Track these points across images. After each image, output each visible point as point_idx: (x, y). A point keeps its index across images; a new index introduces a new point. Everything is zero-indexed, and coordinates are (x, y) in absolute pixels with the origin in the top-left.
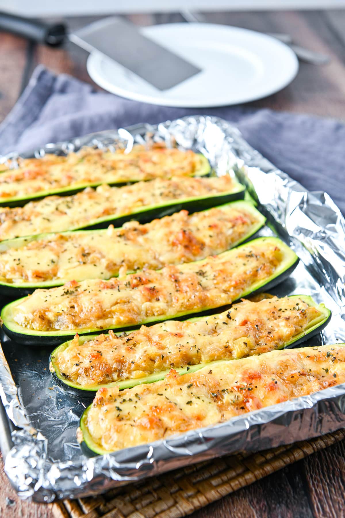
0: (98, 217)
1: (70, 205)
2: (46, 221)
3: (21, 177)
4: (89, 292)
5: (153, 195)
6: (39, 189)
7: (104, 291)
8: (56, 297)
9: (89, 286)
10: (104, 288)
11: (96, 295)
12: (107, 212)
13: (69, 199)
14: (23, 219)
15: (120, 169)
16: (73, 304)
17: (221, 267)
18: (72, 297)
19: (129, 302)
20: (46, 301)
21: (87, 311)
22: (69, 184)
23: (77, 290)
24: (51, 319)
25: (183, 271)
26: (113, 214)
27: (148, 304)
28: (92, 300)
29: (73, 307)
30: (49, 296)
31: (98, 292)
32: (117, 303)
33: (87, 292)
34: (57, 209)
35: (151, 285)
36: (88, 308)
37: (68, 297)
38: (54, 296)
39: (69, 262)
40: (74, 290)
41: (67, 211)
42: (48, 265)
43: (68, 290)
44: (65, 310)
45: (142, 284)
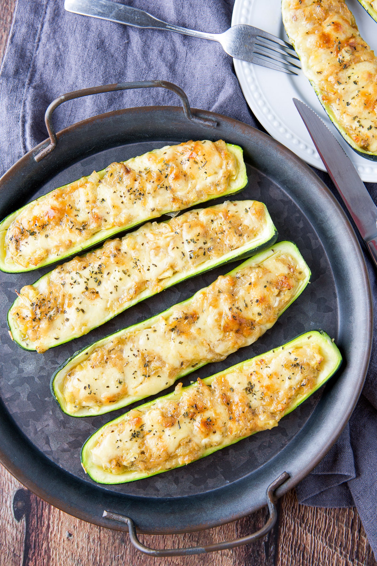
4: (154, 434)
7: (167, 431)
9: (153, 426)
11: (160, 437)
16: (142, 450)
18: (139, 440)
19: (190, 442)
20: (118, 447)
21: (156, 458)
23: (142, 430)
27: (207, 439)
29: (143, 453)
31: (162, 433)
32: (179, 446)
34: (87, 288)
35: (206, 415)
36: (156, 454)
37: (136, 441)
38: (124, 441)
39: (135, 378)
40: (140, 430)
41: (98, 289)
42: (117, 387)
43: (134, 431)
44: (137, 456)
45: (199, 413)
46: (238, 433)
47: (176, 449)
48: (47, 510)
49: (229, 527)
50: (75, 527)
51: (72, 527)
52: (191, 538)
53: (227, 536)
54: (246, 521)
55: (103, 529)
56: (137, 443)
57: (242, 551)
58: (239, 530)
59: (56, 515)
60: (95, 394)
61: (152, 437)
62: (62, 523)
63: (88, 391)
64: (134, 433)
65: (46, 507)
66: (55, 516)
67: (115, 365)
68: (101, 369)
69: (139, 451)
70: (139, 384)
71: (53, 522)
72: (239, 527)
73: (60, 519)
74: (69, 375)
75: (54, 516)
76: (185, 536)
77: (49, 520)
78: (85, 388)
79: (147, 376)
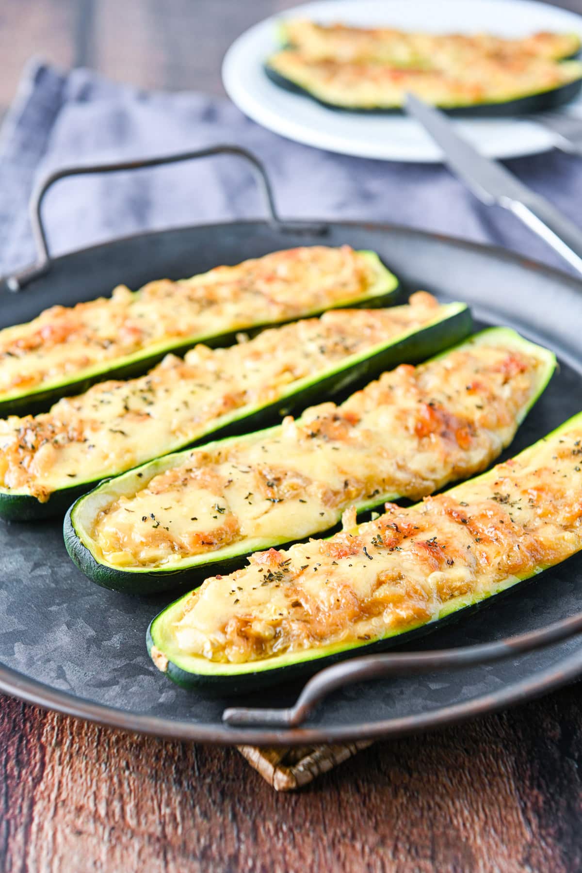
0: (219, 415)
1: (149, 396)
2: (119, 435)
3: (37, 340)
4: (316, 569)
5: (307, 355)
6: (86, 363)
7: (344, 563)
8: (254, 589)
9: (308, 558)
10: (340, 557)
11: (331, 573)
12: (231, 402)
13: (141, 383)
14: (71, 440)
15: (225, 300)
16: (294, 598)
17: (534, 482)
18: (285, 585)
19: (401, 578)
20: (237, 601)
21: (330, 609)
22: (138, 345)
23: (286, 570)
24: (262, 634)
25: (466, 500)
26: (244, 404)
27: (437, 574)
28: (330, 585)
29: (297, 604)
30: (237, 591)
31: (334, 567)
32: (380, 583)
33: (311, 570)
34: (126, 408)
35: (423, 537)
36: (329, 601)
37: (277, 586)
38: (248, 588)
39: (250, 503)
40: (281, 570)
41: (147, 409)
42: (216, 517)
43: (269, 571)
44: (285, 612)
45: (405, 537)
46: (502, 559)
47: (373, 591)
48: (20, 837)
49: (505, 818)
50: (98, 864)
51: (90, 864)
52: (413, 851)
53: (505, 837)
54: (545, 803)
55: (174, 858)
56: (279, 589)
57: (557, 865)
58: (535, 822)
59: (45, 845)
60: (167, 529)
61: (313, 576)
62: (61, 859)
63: (151, 523)
64: (267, 574)
65: (16, 829)
66: (41, 847)
67: (204, 487)
68: (174, 495)
69: (288, 602)
70: (263, 512)
71: (37, 861)
72: (531, 815)
73: (55, 851)
74: (106, 512)
75: (38, 847)
76: (396, 849)
77: (26, 855)
78: (144, 519)
79: (277, 501)
